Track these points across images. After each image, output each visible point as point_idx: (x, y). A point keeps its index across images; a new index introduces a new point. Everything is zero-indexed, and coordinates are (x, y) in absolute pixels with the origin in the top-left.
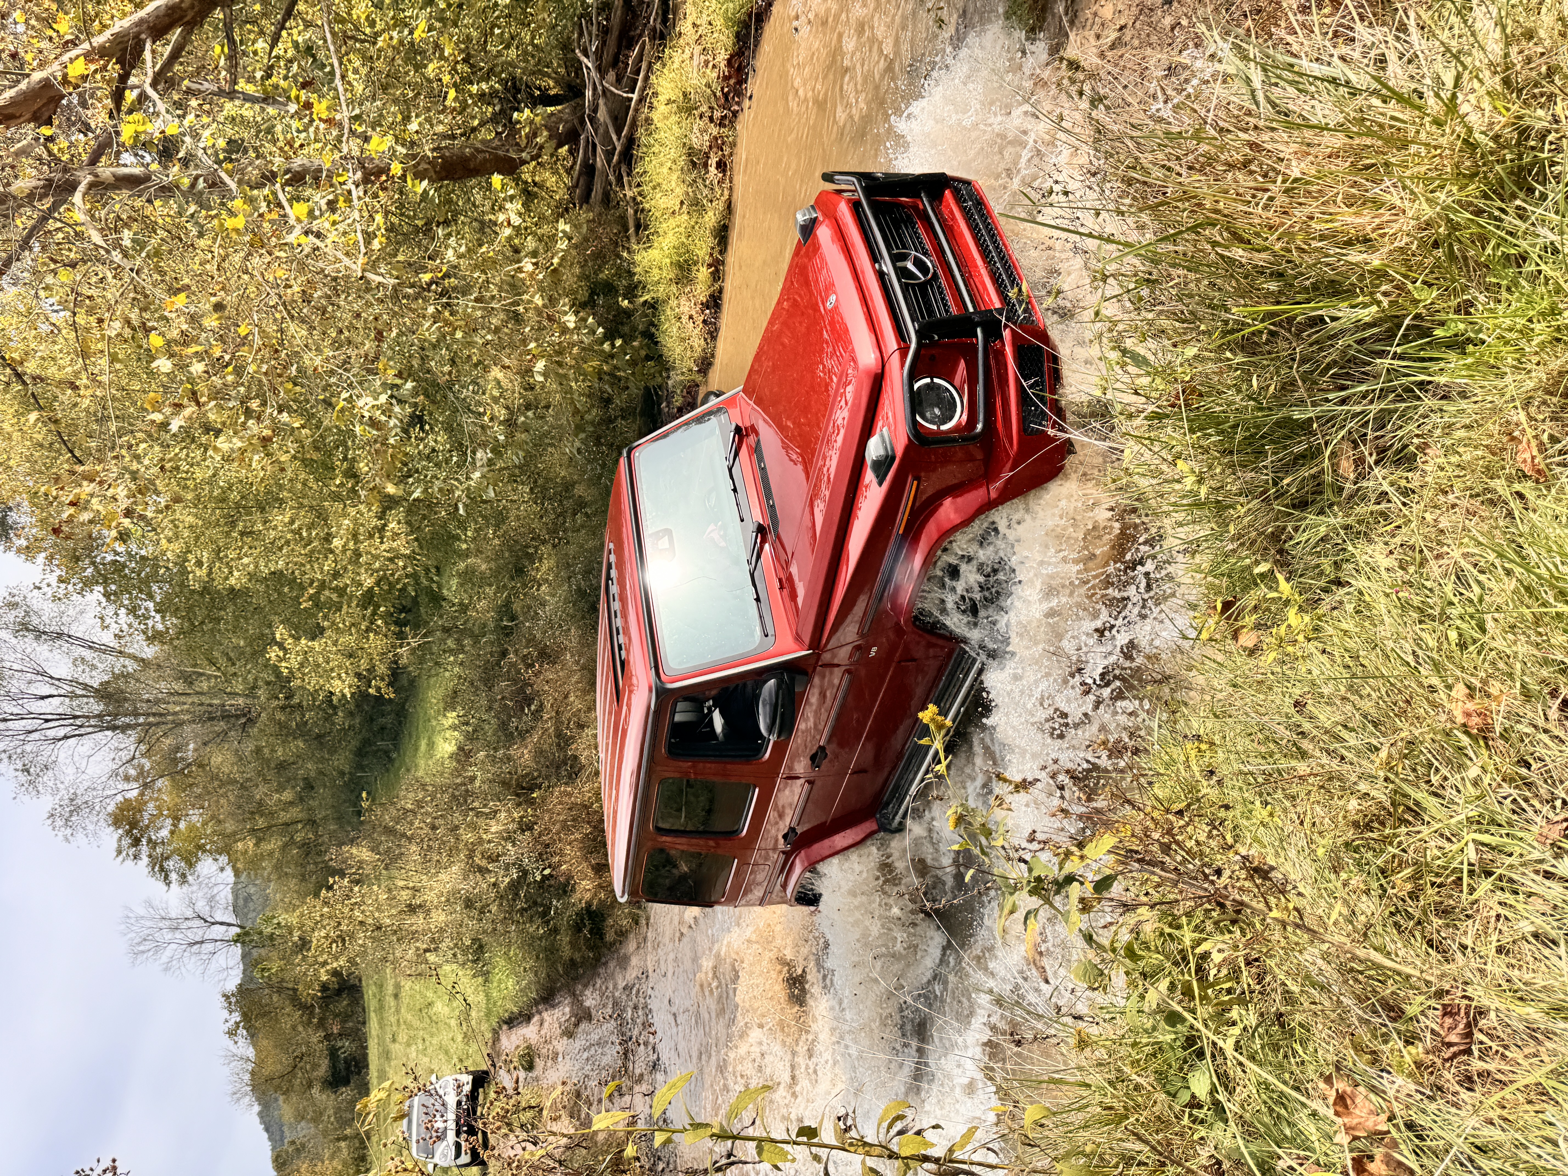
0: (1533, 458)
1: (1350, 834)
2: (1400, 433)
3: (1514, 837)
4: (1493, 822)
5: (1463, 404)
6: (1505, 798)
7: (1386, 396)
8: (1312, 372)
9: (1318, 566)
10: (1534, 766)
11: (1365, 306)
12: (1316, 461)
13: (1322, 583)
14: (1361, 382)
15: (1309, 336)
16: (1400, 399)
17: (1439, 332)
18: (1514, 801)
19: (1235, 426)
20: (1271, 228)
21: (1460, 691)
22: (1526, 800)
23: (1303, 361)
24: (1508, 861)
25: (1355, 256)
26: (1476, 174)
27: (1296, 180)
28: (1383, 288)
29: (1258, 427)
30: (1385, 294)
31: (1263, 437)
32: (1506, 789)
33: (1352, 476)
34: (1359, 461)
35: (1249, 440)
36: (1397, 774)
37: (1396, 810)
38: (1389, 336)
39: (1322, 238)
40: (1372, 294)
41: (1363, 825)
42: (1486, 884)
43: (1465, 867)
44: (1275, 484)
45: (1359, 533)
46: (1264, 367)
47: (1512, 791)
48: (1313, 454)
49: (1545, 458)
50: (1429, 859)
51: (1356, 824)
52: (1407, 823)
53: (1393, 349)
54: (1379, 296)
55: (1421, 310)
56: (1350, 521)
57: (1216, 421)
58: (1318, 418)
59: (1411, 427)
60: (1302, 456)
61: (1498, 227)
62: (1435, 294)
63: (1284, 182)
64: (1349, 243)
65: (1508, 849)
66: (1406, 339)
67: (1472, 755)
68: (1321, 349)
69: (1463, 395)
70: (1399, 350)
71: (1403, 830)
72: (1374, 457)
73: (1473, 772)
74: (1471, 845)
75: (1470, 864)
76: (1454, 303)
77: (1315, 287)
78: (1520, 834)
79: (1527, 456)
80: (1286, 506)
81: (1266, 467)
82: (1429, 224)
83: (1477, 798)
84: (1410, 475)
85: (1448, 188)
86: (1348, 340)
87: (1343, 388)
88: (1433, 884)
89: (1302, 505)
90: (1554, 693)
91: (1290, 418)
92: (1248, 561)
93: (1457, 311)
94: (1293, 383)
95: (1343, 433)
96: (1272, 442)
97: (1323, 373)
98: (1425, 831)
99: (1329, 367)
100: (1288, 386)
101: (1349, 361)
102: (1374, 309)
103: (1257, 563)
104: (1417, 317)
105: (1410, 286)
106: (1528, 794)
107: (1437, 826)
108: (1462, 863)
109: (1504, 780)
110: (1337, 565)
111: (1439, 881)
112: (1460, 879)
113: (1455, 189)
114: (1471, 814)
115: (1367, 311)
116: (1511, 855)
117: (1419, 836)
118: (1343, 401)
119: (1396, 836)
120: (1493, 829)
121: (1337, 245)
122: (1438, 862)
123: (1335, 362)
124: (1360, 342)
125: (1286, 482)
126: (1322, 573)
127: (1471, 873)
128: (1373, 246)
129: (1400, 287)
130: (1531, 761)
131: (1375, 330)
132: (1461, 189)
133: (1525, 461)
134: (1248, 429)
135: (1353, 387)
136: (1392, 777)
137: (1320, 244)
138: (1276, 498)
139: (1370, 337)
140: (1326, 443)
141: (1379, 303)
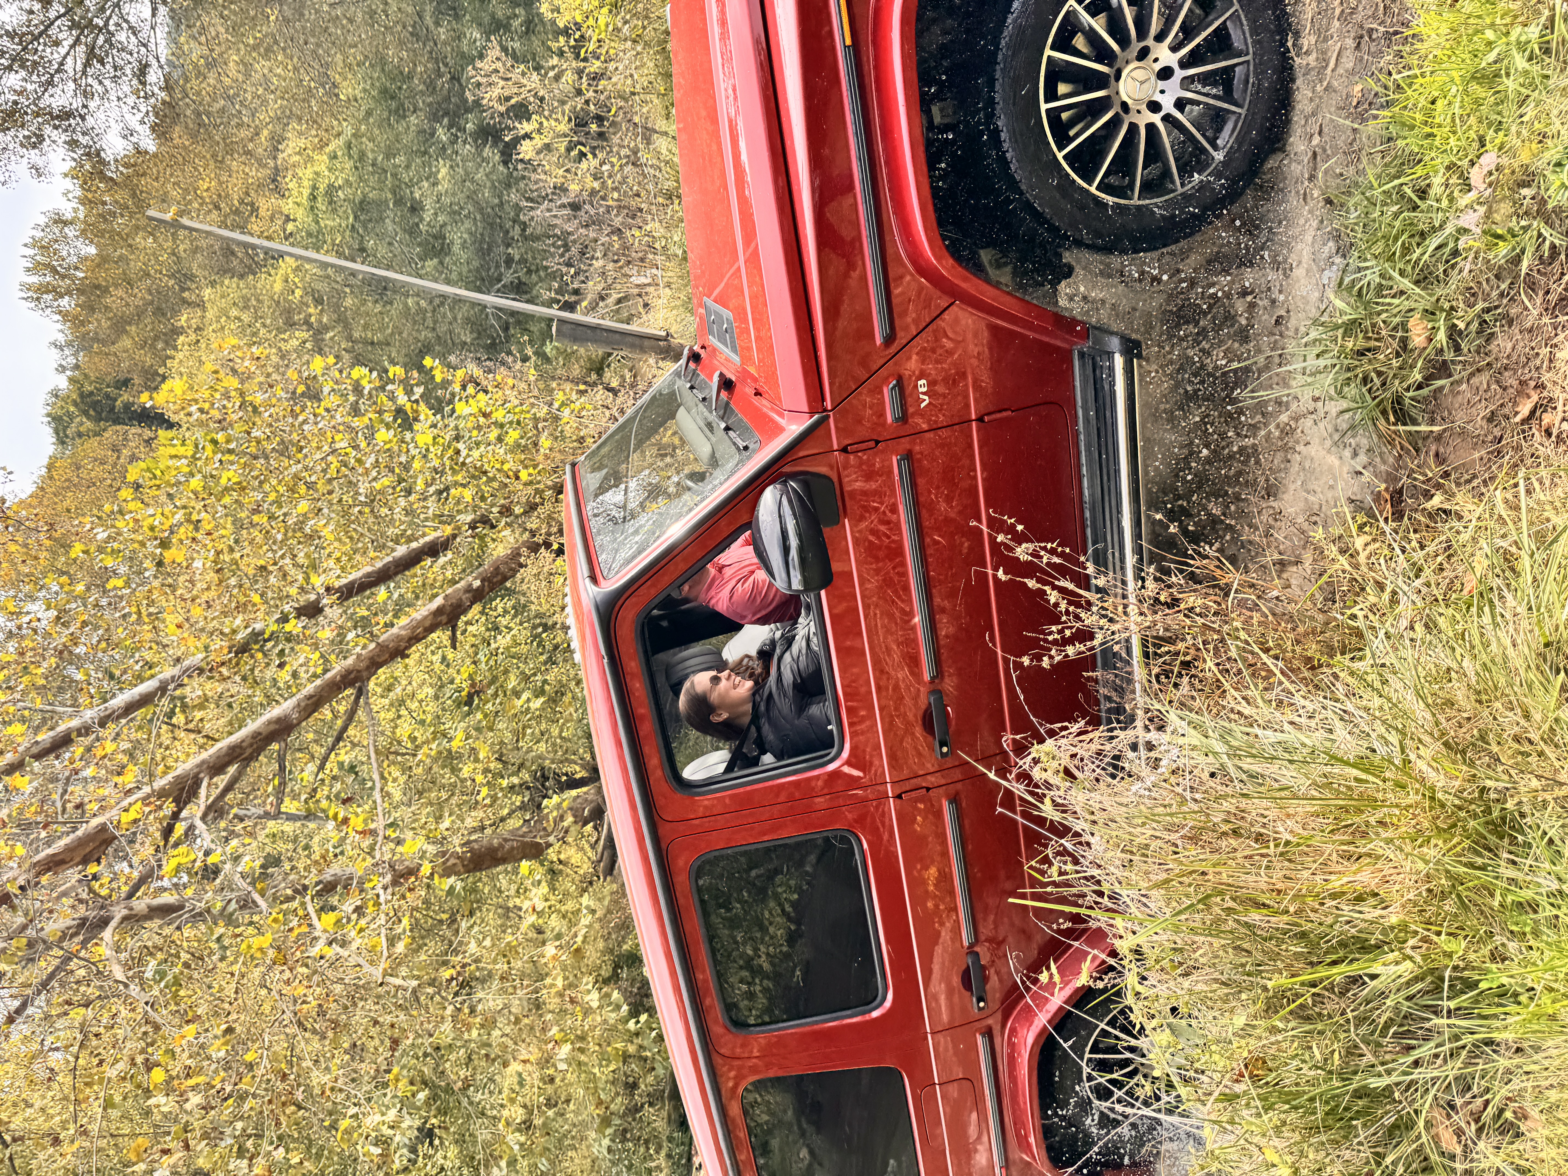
2: (1490, 1097)
5: (1543, 1060)
7: (1459, 1055)
8: (1372, 1033)
11: (1399, 963)
12: (1413, 1134)
14: (1428, 1040)
15: (1356, 995)
16: (1474, 1057)
17: (1484, 985)
19: (1312, 1100)
20: (1279, 891)
23: (1359, 1021)
25: (1370, 912)
26: (1454, 827)
27: (1288, 843)
28: (1411, 942)
29: (1338, 1098)
30: (1413, 948)
31: (1347, 1109)
33: (1458, 1150)
34: (1459, 1133)
35: (1332, 1114)
38: (1436, 991)
39: (1333, 896)
40: (1401, 949)
44: (1378, 1164)
46: (1321, 1033)
48: (1405, 1125)
53: (1445, 1004)
54: (1409, 951)
55: (1455, 961)
57: (1289, 1097)
58: (1396, 1085)
59: (1500, 1089)
60: (1395, 1129)
61: (1497, 878)
62: (1464, 944)
63: (1276, 846)
64: (1360, 899)
66: (1454, 992)
68: (1374, 1008)
70: (1452, 1005)
72: (1473, 1127)
76: (1486, 952)
77: (1344, 945)
81: (1360, 1143)
82: (1429, 877)
84: (1520, 1147)
85: (1433, 841)
86: (1397, 997)
87: (1410, 1048)
91: (1365, 1087)
93: (1493, 959)
94: (1357, 1047)
95: (1429, 1099)
96: (1358, 1115)
97: (1383, 1034)
99: (1387, 1026)
100: (1352, 1051)
101: (1405, 1017)
102: (1408, 964)
104: (1456, 969)
105: (1435, 938)
113: (1440, 843)
115: (1402, 967)
118: (1416, 1063)
121: (1349, 902)
123: (1391, 1020)
124: (1409, 998)
125: (1389, 1160)
128: (1384, 901)
129: (1426, 940)
131: (1419, 986)
134: (1327, 1103)
135: (1420, 1046)
137: (1334, 903)
139: (1420, 991)
140: (1416, 1112)
141: (1411, 958)
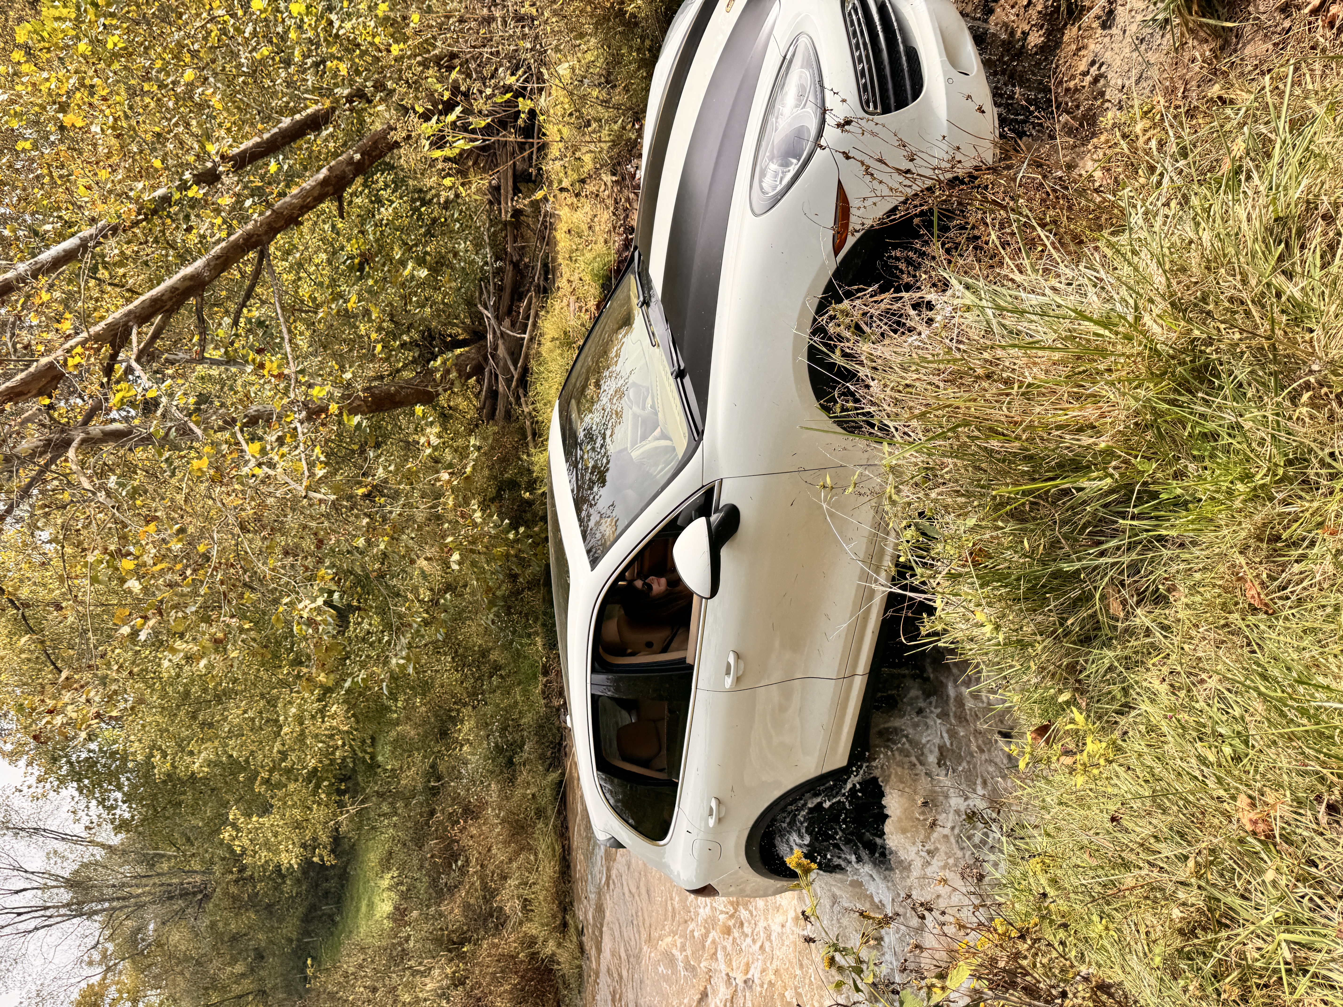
0: (1259, 594)
1: (1178, 942)
2: (1152, 577)
3: (1319, 934)
4: (1298, 921)
5: (1196, 551)
6: (1303, 897)
7: (1135, 547)
8: (1072, 532)
9: (1110, 693)
10: (1320, 867)
11: (1101, 479)
12: (1090, 604)
13: (1116, 707)
14: (1113, 537)
15: (1064, 503)
16: (1146, 549)
17: (1164, 496)
18: (1311, 900)
19: (1018, 579)
20: (1016, 423)
21: (1243, 801)
22: (1321, 898)
23: (1064, 523)
24: (1319, 957)
25: (1086, 440)
26: (1165, 373)
27: (1029, 385)
28: (1114, 463)
29: (1038, 578)
30: (1115, 468)
31: (1043, 586)
32: (1302, 889)
33: (1122, 615)
34: (1124, 603)
35: (1032, 589)
36: (1207, 882)
37: (1213, 916)
38: (1126, 501)
39: (1059, 428)
40: (1105, 469)
41: (1188, 932)
42: (1304, 983)
43: (1282, 967)
44: (1062, 625)
45: (1137, 662)
46: (1032, 531)
47: (1307, 890)
48: (1086, 598)
49: (1267, 595)
50: (1250, 962)
51: (1181, 932)
52: (1227, 926)
53: (1131, 510)
54: (1111, 470)
55: (1146, 478)
56: (1127, 652)
57: (1002, 577)
58: (1084, 569)
59: (1160, 571)
60: (1079, 599)
61: (1191, 413)
62: (1154, 466)
63: (1020, 387)
64: (1080, 430)
65: (1318, 946)
66: (1140, 501)
67: (1266, 858)
68: (1076, 514)
69: (1194, 543)
70: (1136, 511)
71: (1224, 934)
72: (1135, 599)
73: (1270, 876)
74: (1284, 945)
75: (1286, 963)
76: (1171, 471)
77: (1060, 466)
78: (1323, 932)
79: (1253, 592)
80: (1074, 643)
81: (1050, 610)
82: (1137, 413)
83: (1280, 899)
84: (1167, 612)
85: (1146, 384)
86: (1095, 505)
87: (1100, 543)
88: (1258, 986)
89: (1086, 640)
90: (1319, 799)
91: (1060, 570)
92: (1052, 691)
93: (1175, 477)
94: (1059, 542)
95: (1106, 579)
96: (1052, 590)
97: (1081, 532)
98: (1243, 933)
99: (1085, 527)
100: (1054, 545)
101: (1100, 521)
102: (1109, 480)
103: (1060, 691)
104: (1145, 484)
105: (1133, 461)
106: (1321, 892)
107: (1252, 928)
108: (1279, 963)
109: (1298, 880)
110: (1125, 691)
111: (1262, 982)
112: (1280, 978)
113: (1151, 386)
114: (1277, 915)
115: (1103, 482)
116: (1320, 951)
117: (1239, 938)
118: (1102, 554)
119: (1217, 940)
120: (1299, 928)
121: (1071, 432)
122: (1258, 964)
123: (1089, 522)
124: (1105, 506)
125: (1069, 622)
126: (1113, 698)
127: (1289, 971)
128: (1099, 432)
129: (1126, 462)
130: (1317, 861)
131: (1115, 496)
132: (1156, 385)
133: (1253, 597)
134: (1029, 581)
135: (1107, 542)
136: (1203, 884)
137: (1058, 433)
138: (1065, 636)
139: (1113, 501)
140: (1095, 588)
141: (1111, 476)
